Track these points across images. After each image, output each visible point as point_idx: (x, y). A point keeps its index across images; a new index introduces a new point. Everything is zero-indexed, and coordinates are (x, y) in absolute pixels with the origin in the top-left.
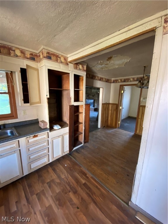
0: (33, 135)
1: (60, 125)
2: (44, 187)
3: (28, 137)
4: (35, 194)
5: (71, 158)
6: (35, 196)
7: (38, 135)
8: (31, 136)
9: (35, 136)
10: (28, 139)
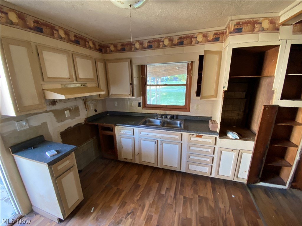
0: (197, 134)
1: (239, 134)
2: (194, 197)
3: (191, 133)
4: (183, 195)
5: (248, 193)
6: (182, 197)
7: (203, 137)
8: (194, 134)
9: (198, 136)
10: (191, 136)
